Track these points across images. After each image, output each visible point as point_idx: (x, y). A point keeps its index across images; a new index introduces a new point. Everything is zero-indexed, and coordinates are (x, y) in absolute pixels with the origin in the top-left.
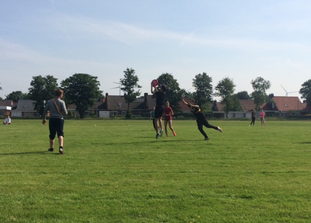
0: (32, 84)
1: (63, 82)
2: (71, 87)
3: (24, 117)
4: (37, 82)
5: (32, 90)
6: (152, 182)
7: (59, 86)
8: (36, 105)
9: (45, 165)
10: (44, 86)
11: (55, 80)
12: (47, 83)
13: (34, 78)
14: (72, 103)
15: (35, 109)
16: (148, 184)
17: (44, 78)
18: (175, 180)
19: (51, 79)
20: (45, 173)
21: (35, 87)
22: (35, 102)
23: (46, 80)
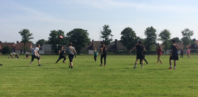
0: (50, 35)
1: (68, 33)
2: (72, 36)
3: (46, 54)
4: (53, 34)
5: (50, 39)
6: (121, 92)
7: (66, 36)
8: (53, 47)
9: (58, 81)
10: (57, 36)
11: (63, 33)
12: (59, 34)
13: (51, 31)
15: (52, 49)
16: (118, 93)
17: (57, 32)
18: (134, 90)
19: (61, 32)
20: (58, 86)
21: (52, 37)
22: (52, 45)
23: (58, 33)
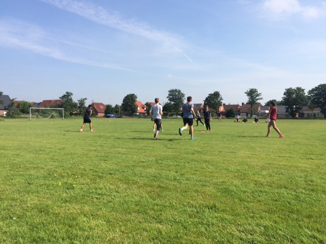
0: (285, 94)
1: (310, 91)
2: (316, 95)
3: (279, 117)
4: (289, 92)
5: (285, 99)
7: (306, 94)
8: (287, 109)
10: (294, 95)
11: (303, 90)
12: (297, 93)
13: (286, 90)
14: (317, 107)
15: (286, 112)
17: (294, 90)
19: (299, 90)
21: (287, 96)
22: (287, 107)
23: (296, 91)
